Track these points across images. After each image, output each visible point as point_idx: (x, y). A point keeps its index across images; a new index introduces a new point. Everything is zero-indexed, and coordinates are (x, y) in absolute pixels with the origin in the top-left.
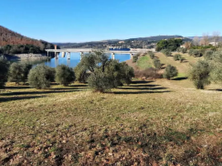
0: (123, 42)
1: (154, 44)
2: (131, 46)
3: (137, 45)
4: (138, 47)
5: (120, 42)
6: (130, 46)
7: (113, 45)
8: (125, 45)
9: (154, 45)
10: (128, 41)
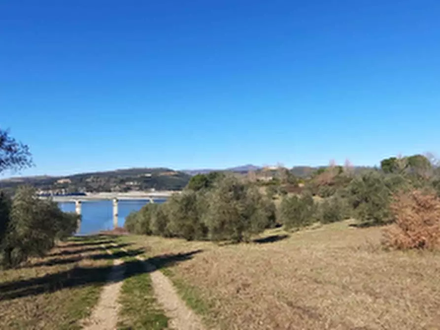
0: (68, 181)
1: (131, 183)
2: (87, 188)
3: (100, 186)
4: (101, 189)
5: (61, 181)
6: (85, 188)
7: (46, 186)
8: (73, 187)
9: (131, 186)
10: (79, 178)
